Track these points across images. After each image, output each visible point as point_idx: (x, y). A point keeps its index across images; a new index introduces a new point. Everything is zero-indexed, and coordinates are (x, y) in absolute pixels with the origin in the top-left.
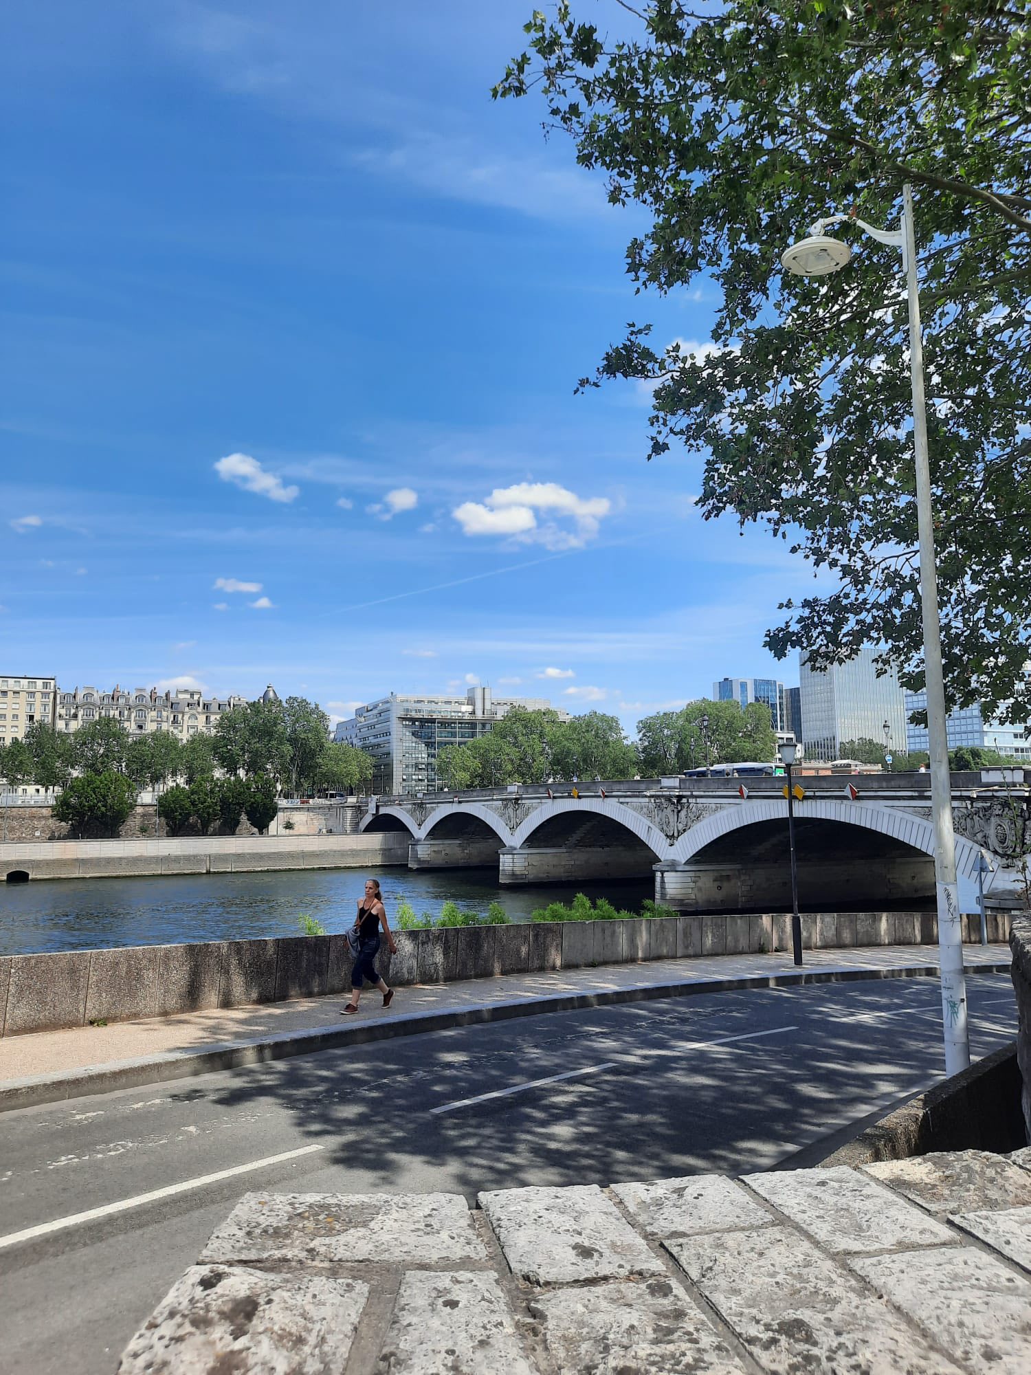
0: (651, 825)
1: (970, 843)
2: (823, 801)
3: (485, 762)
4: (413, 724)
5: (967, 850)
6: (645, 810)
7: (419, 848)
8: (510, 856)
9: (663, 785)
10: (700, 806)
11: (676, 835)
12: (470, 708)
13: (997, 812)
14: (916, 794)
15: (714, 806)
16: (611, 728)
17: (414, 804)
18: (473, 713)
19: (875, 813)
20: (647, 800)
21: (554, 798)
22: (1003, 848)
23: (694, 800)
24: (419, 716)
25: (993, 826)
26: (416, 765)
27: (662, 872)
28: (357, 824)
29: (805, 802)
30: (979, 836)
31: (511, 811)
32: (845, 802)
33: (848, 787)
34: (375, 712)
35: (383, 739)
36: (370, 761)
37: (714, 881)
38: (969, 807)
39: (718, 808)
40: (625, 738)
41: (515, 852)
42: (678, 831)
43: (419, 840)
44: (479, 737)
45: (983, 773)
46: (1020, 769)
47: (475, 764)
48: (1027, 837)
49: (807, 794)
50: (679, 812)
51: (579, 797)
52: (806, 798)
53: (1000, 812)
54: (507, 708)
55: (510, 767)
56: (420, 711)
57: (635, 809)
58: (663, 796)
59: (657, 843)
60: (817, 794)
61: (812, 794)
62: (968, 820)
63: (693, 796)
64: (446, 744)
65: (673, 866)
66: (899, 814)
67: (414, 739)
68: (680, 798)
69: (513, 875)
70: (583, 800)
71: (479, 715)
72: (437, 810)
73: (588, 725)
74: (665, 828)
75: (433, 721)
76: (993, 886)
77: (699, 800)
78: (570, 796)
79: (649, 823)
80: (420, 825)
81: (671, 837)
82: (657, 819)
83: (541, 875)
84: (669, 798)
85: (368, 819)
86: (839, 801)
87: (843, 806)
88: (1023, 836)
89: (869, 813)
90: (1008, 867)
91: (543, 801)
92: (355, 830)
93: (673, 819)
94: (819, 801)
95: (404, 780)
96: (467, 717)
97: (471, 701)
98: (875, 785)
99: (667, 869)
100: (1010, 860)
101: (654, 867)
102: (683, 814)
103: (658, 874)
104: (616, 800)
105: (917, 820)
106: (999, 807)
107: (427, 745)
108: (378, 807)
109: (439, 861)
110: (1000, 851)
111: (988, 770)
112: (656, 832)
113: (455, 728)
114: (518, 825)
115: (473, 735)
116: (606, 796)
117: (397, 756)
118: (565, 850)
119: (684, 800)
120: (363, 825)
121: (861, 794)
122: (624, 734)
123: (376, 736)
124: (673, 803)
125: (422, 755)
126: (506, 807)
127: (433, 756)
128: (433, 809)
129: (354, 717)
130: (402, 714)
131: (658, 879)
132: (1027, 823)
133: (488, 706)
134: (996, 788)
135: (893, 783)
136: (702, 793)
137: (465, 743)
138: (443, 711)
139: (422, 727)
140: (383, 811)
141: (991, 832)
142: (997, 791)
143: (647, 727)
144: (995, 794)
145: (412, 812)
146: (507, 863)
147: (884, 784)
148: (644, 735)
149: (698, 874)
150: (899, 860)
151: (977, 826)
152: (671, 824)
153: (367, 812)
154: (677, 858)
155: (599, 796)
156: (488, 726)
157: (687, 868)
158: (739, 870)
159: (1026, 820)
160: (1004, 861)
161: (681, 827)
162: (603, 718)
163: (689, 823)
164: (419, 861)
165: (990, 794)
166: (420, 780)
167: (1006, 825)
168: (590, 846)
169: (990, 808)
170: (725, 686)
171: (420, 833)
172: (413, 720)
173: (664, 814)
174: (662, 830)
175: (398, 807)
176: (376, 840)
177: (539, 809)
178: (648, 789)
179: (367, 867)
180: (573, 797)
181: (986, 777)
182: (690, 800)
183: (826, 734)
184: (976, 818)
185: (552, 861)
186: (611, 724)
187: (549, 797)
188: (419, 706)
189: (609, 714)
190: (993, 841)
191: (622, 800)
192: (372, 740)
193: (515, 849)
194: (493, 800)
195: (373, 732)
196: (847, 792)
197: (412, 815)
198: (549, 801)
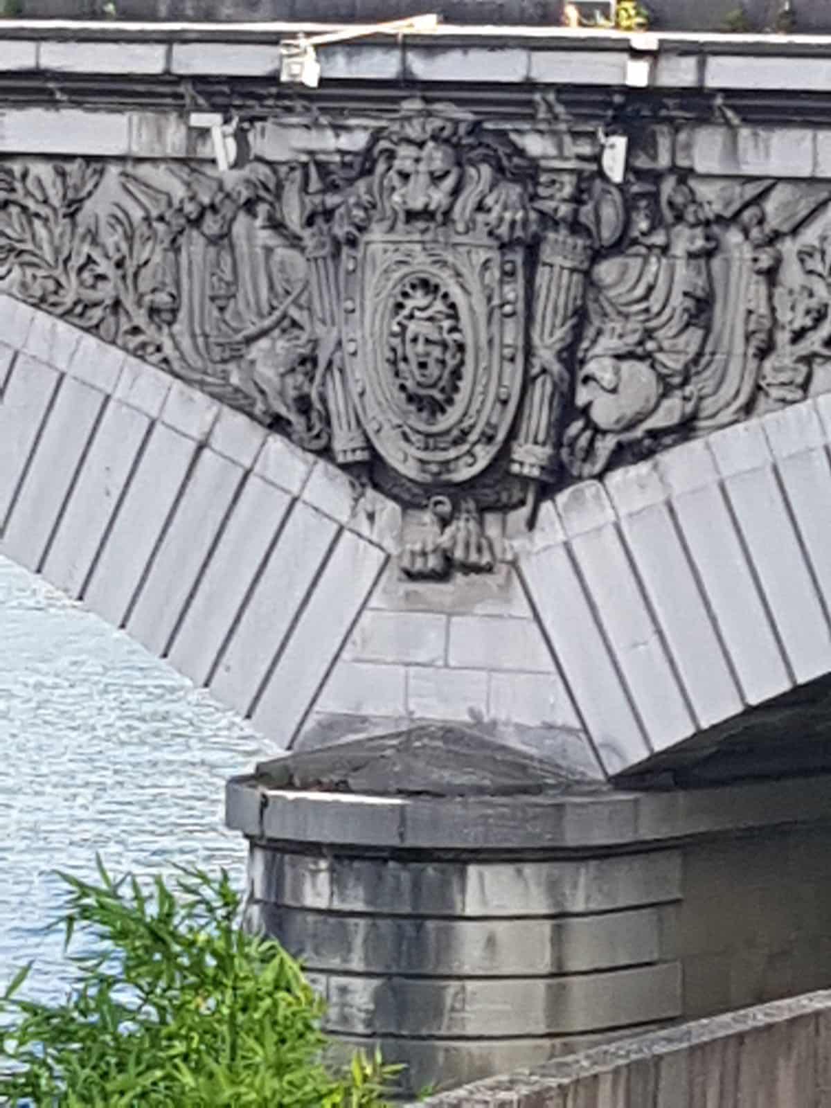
13: (418, 195)
22: (431, 440)
53: (438, 197)
76: (329, 705)
88: (571, 357)
100: (462, 527)
106: (437, 157)
132: (606, 270)
142: (431, 46)
159: (597, 255)
165: (382, 65)
169: (365, 163)
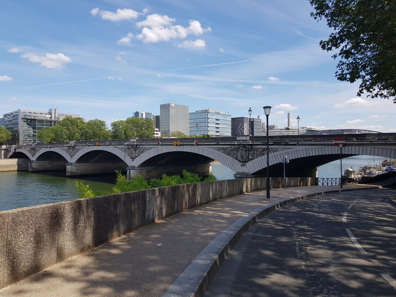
0: (126, 155)
1: (232, 159)
2: (186, 146)
3: (56, 134)
4: (28, 120)
5: (231, 161)
6: (123, 150)
7: (33, 164)
8: (70, 166)
9: (130, 141)
10: (143, 148)
11: (135, 157)
12: (50, 116)
14: (217, 144)
15: (148, 148)
16: (103, 125)
17: (31, 148)
18: (51, 117)
19: (203, 150)
20: (124, 146)
21: (89, 146)
22: (242, 160)
23: (141, 146)
24: (29, 118)
25: (240, 153)
26: (29, 136)
27: (130, 170)
28: (6, 155)
29: (180, 146)
30: (235, 156)
31: (71, 150)
32: (193, 146)
33: (195, 142)
34: (12, 116)
35: (15, 125)
36: (10, 133)
37: (147, 172)
38: (233, 147)
39: (150, 149)
40: (107, 128)
41: (73, 165)
42: (136, 156)
43: (33, 161)
44: (53, 126)
45: (237, 137)
46: (249, 136)
47: (53, 135)
48: (250, 156)
49: (181, 144)
50: (136, 150)
51: (99, 145)
52: (180, 145)
53: (242, 149)
54: (64, 117)
55: (65, 137)
56: (30, 116)
57: (120, 149)
58: (131, 145)
59: (128, 161)
60: (184, 144)
61: (183, 144)
62: (232, 151)
63: (141, 145)
64: (40, 128)
65: (133, 168)
66: (211, 150)
67: (28, 126)
68: (136, 145)
69: (72, 172)
70: (100, 146)
71: (53, 118)
72: (41, 150)
73: (94, 124)
74: (131, 155)
75: (35, 120)
76: (238, 171)
77: (143, 146)
78: (95, 145)
79: (125, 154)
80: (33, 156)
81: (133, 159)
82: (128, 153)
83: (82, 172)
84: (132, 146)
85: (11, 154)
86: (191, 146)
87: (193, 148)
88: (248, 156)
89: (201, 150)
90: (243, 165)
91: (84, 147)
92: (6, 157)
93: (134, 152)
94: (185, 146)
95: (24, 140)
96: (48, 119)
97: (50, 113)
98: (203, 141)
99: (131, 169)
100: (244, 163)
101: (127, 168)
102: (137, 151)
103: (128, 171)
104: (113, 146)
105: (216, 152)
106: (242, 147)
107: (33, 128)
108: (15, 149)
109: (41, 168)
110: (241, 160)
111: (239, 136)
112: (127, 157)
113: (44, 123)
114: (74, 155)
115: (51, 125)
116: (109, 145)
117: (21, 132)
118: (90, 164)
119: (138, 146)
120: (9, 156)
121: (199, 144)
122: (107, 127)
123: (12, 125)
124: (134, 147)
125: (31, 132)
126: (69, 149)
127: (36, 132)
128: (39, 150)
129: (3, 117)
130: (23, 117)
131: (128, 172)
132: (250, 152)
133: (57, 116)
134: (241, 141)
135: (209, 140)
136: (145, 144)
137: (48, 128)
138: (40, 117)
139: (31, 122)
140: (17, 151)
141: (239, 155)
143: (114, 125)
144: (241, 143)
145: (30, 151)
146: (69, 168)
147: (206, 141)
148: (113, 127)
149: (141, 170)
150: (199, 165)
151: (234, 153)
152: (133, 154)
153: (10, 151)
154: (135, 165)
155: (107, 145)
156: (56, 123)
157: (138, 168)
158: (154, 169)
159: (249, 151)
160: (242, 164)
161: (136, 155)
162: (100, 121)
163: (139, 154)
164: (33, 168)
165: (240, 143)
166: (30, 141)
167: (244, 152)
168: (100, 162)
169: (239, 148)
170: (137, 114)
171: (33, 159)
172: (28, 119)
173: (131, 151)
174: (130, 156)
175: (24, 149)
176: (15, 161)
177: (82, 150)
178: (125, 142)
179: (11, 171)
180: (96, 145)
181: (238, 138)
182: (140, 146)
183: (167, 129)
184: (234, 151)
185: (86, 167)
186: (102, 124)
187: (87, 146)
188: (30, 114)
189: (102, 120)
190: (239, 158)
191: (115, 146)
192: (10, 126)
193: (73, 163)
194: (64, 147)
195: (11, 123)
196: (194, 143)
197: (30, 152)
198: (87, 147)
